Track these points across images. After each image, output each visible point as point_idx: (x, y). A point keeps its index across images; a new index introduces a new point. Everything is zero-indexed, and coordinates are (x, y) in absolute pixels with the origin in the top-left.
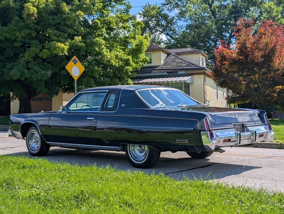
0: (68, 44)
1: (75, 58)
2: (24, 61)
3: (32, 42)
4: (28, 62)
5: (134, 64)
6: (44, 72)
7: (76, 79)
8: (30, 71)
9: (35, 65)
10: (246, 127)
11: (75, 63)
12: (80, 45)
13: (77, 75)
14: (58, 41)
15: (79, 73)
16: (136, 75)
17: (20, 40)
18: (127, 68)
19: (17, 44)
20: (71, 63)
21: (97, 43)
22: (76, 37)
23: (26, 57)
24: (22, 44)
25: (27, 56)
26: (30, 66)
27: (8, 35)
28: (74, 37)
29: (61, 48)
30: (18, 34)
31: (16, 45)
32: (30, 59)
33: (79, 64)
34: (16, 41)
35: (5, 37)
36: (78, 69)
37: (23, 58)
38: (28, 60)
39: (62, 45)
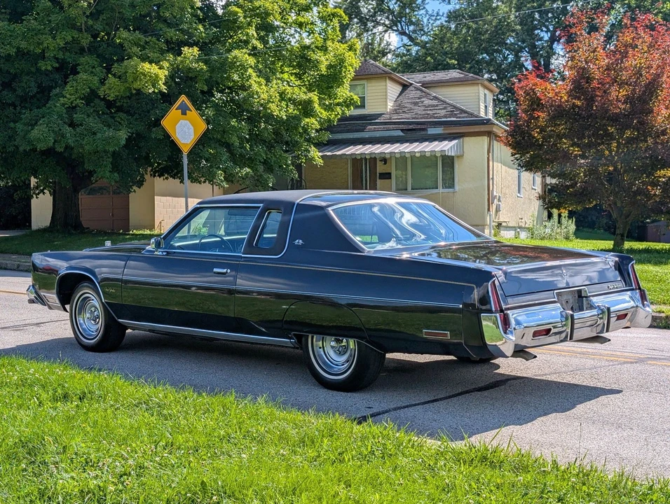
0: (166, 64)
1: (183, 101)
2: (63, 105)
3: (82, 60)
4: (72, 109)
5: (323, 111)
6: (110, 133)
7: (185, 150)
8: (78, 130)
9: (88, 116)
10: (586, 297)
11: (184, 113)
12: (196, 68)
13: (189, 141)
14: (144, 59)
15: (192, 137)
16: (327, 136)
17: (52, 55)
18: (308, 123)
19: (46, 66)
20: (174, 112)
21: (235, 62)
22: (186, 48)
23: (68, 96)
24: (57, 65)
25: (71, 93)
26: (77, 117)
27: (23, 45)
28: (182, 49)
29: (150, 77)
30: (48, 41)
31: (43, 68)
32: (78, 101)
33: (193, 113)
34: (44, 58)
35: (18, 48)
36: (191, 127)
37: (61, 99)
38: (72, 103)
39: (152, 69)
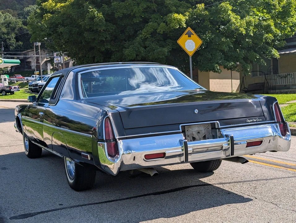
0: (187, 14)
1: (189, 30)
2: (141, 38)
3: (152, 16)
4: (145, 39)
5: (277, 30)
6: (160, 49)
7: (191, 54)
8: (147, 49)
9: (153, 42)
11: (189, 36)
12: (203, 14)
13: (193, 50)
14: (178, 13)
15: (195, 48)
16: (284, 43)
17: (138, 15)
18: (267, 36)
19: (136, 21)
20: (184, 36)
21: (222, 9)
22: (198, 5)
23: (143, 33)
24: (141, 20)
26: (147, 43)
27: (125, 12)
28: (197, 5)
29: (177, 20)
30: (136, 9)
31: (135, 22)
32: (148, 35)
33: (195, 36)
34: (135, 17)
35: (123, 13)
36: (194, 43)
37: (140, 35)
38: (145, 37)
39: (180, 16)
